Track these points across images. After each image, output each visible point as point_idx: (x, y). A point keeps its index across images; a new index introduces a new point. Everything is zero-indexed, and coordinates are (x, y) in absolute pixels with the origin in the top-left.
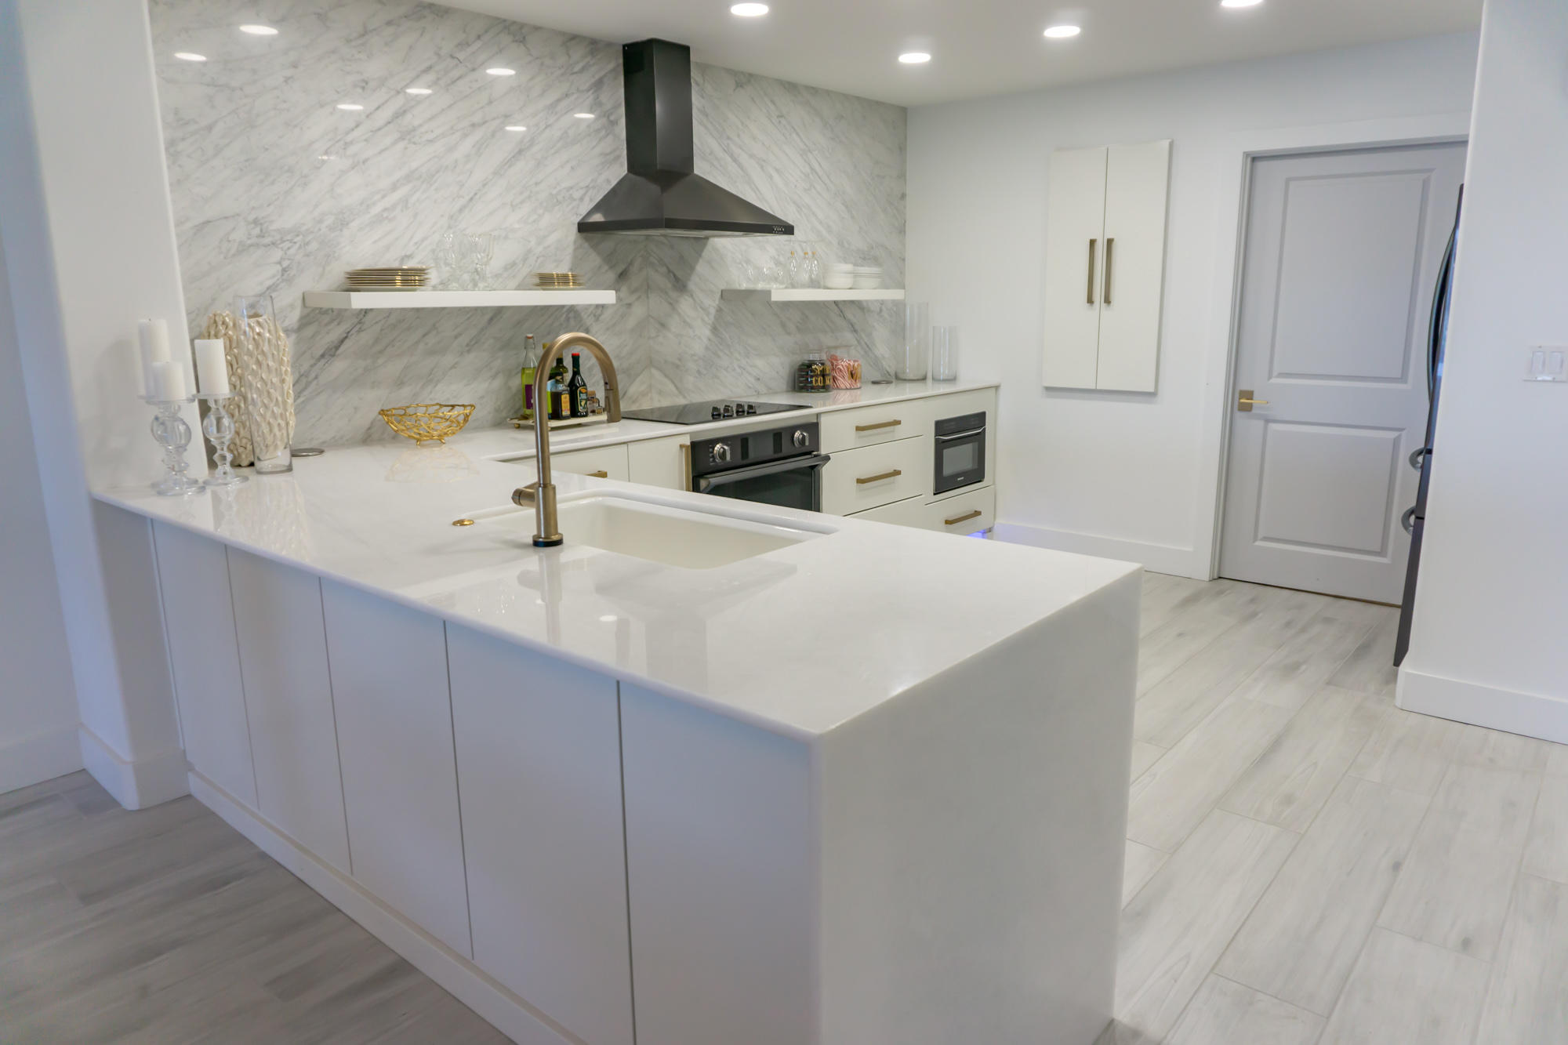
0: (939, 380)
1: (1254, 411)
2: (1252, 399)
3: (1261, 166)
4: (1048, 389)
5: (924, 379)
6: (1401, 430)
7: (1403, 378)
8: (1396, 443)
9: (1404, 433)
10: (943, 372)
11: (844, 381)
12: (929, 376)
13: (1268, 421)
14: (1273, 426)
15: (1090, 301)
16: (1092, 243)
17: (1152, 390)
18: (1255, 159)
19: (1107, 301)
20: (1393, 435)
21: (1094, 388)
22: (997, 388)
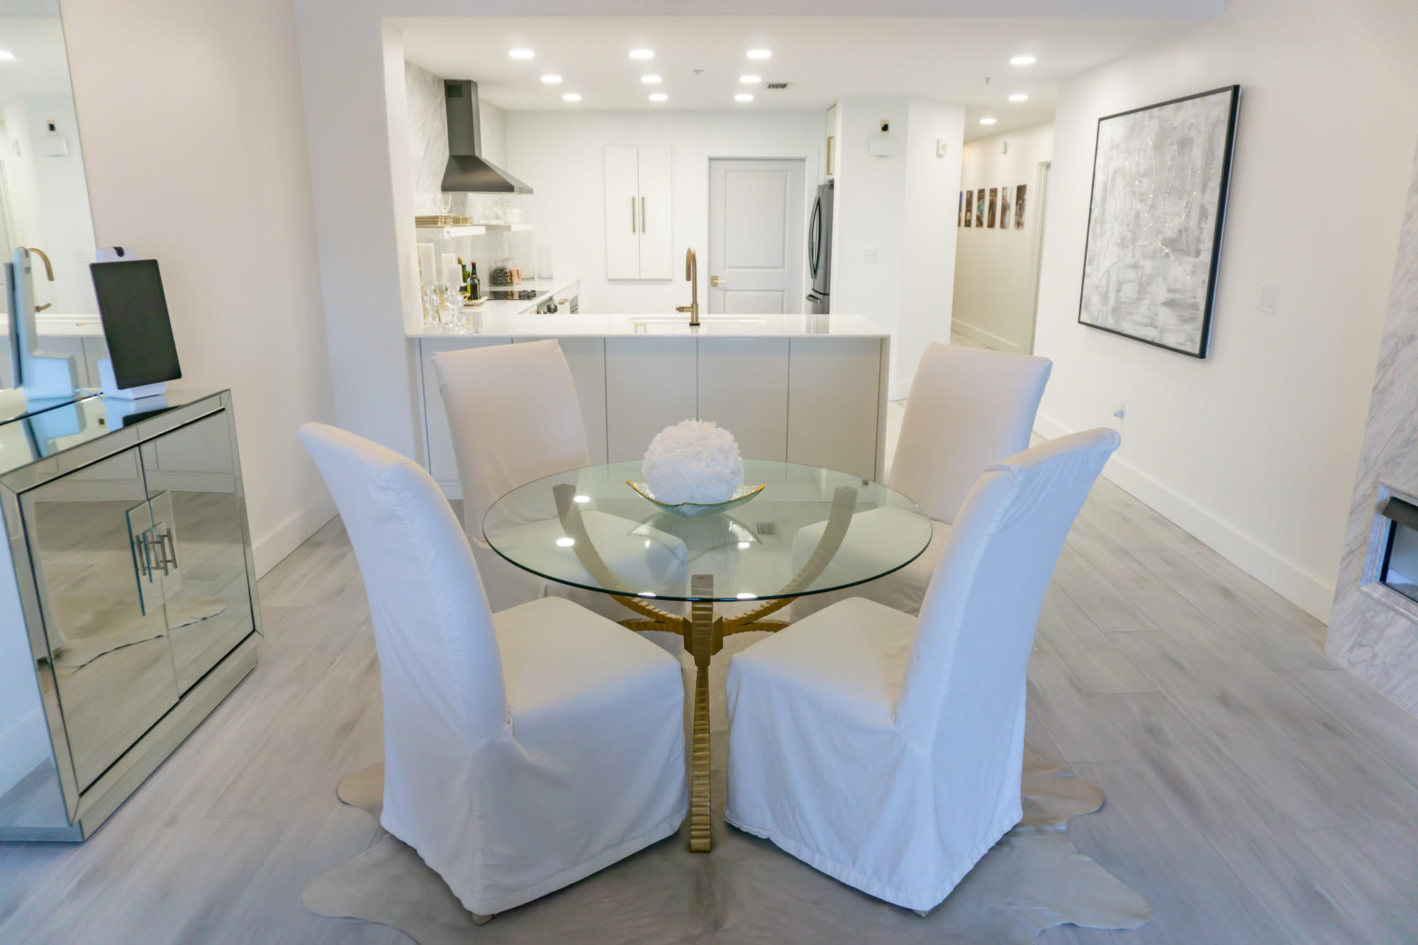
0: (544, 278)
1: (719, 286)
2: (717, 279)
3: (714, 163)
4: (610, 280)
5: (533, 278)
6: (784, 291)
7: (783, 267)
8: (783, 296)
9: (786, 292)
10: (545, 274)
11: (515, 280)
12: (536, 277)
13: (725, 290)
14: (728, 293)
15: (634, 231)
16: (633, 199)
17: (670, 278)
18: (711, 159)
19: (644, 230)
20: (780, 293)
21: (637, 277)
22: (578, 282)
